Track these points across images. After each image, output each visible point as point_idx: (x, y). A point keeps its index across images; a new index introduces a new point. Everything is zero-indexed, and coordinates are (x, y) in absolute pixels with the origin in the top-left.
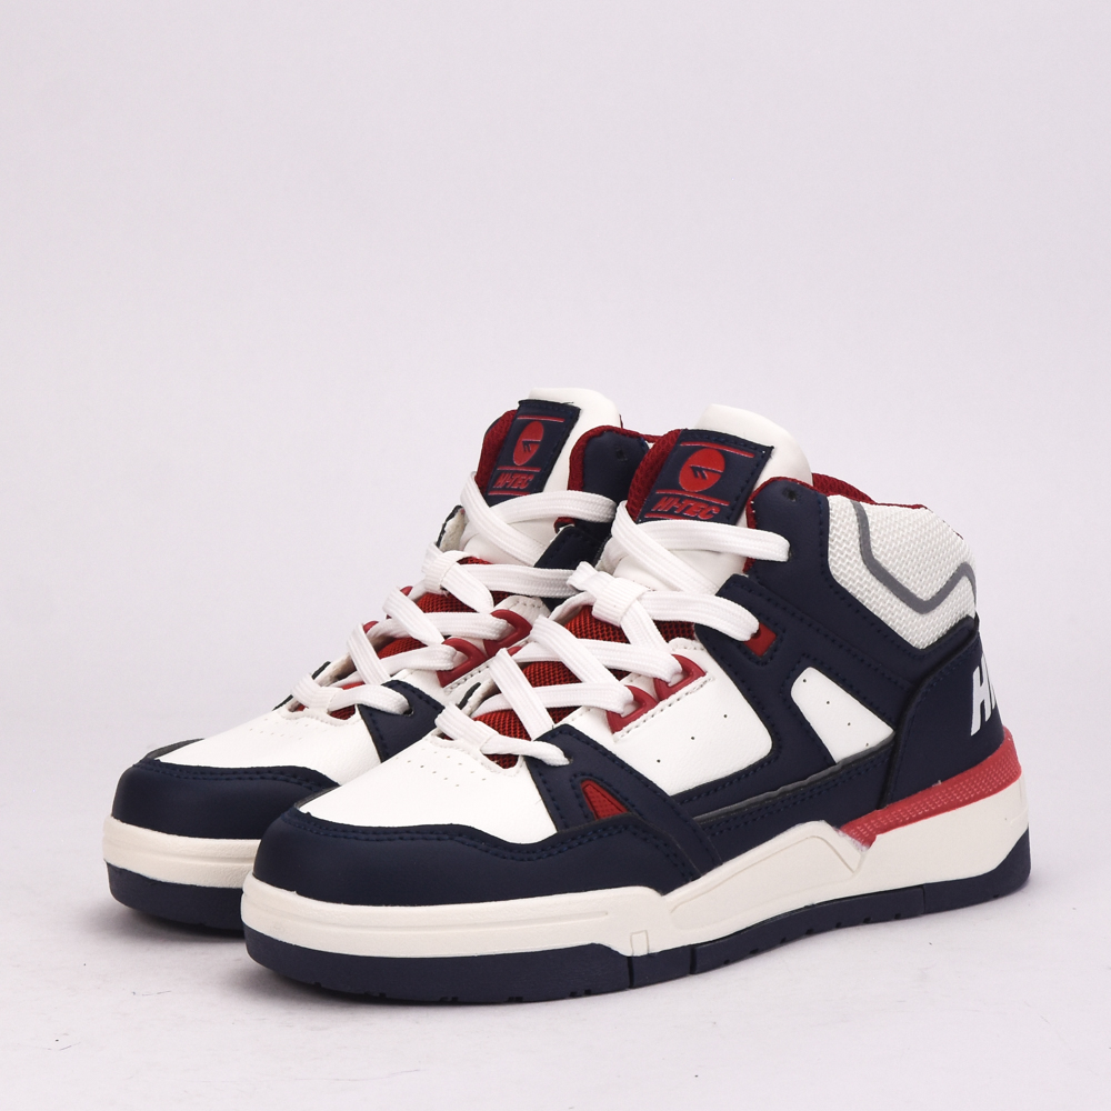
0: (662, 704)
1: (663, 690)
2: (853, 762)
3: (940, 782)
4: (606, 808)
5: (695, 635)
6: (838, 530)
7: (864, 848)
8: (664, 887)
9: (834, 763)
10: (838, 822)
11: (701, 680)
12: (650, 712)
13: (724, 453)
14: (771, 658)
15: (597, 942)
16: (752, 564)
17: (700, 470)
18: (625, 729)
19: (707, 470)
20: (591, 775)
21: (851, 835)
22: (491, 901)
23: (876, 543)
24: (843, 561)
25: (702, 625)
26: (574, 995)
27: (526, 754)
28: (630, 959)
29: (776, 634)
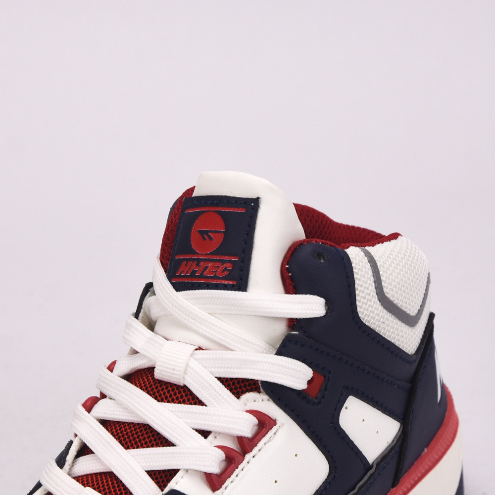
0: (248, 457)
1: (246, 445)
5: (262, 390)
11: (275, 429)
12: (240, 467)
13: (220, 213)
14: (323, 397)
17: (206, 232)
18: (224, 486)
19: (211, 232)
23: (385, 282)
24: (366, 304)
25: (267, 382)
29: (325, 377)
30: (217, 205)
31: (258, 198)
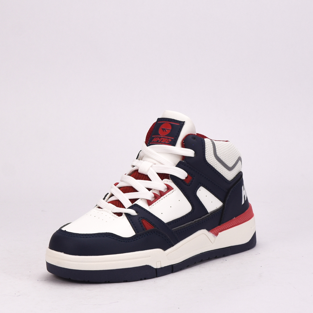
0: (162, 197)
1: (162, 194)
2: (213, 213)
3: (235, 218)
4: (149, 227)
5: (170, 178)
6: (207, 148)
7: (215, 236)
8: (165, 249)
9: (208, 213)
10: (209, 230)
11: (172, 190)
12: (159, 200)
13: (171, 124)
14: (191, 184)
15: (147, 264)
16: (184, 158)
17: (165, 129)
18: (152, 205)
19: (166, 129)
20: (144, 218)
21: (212, 233)
22: (118, 254)
23: (218, 151)
24: (209, 156)
25: (172, 175)
26: (141, 280)
27: (125, 212)
28: (156, 269)
29: (192, 177)
30: (170, 121)
31: (185, 122)
